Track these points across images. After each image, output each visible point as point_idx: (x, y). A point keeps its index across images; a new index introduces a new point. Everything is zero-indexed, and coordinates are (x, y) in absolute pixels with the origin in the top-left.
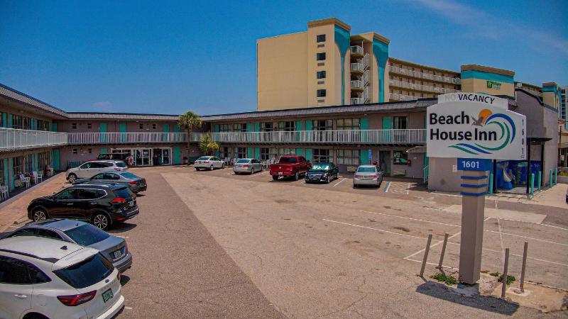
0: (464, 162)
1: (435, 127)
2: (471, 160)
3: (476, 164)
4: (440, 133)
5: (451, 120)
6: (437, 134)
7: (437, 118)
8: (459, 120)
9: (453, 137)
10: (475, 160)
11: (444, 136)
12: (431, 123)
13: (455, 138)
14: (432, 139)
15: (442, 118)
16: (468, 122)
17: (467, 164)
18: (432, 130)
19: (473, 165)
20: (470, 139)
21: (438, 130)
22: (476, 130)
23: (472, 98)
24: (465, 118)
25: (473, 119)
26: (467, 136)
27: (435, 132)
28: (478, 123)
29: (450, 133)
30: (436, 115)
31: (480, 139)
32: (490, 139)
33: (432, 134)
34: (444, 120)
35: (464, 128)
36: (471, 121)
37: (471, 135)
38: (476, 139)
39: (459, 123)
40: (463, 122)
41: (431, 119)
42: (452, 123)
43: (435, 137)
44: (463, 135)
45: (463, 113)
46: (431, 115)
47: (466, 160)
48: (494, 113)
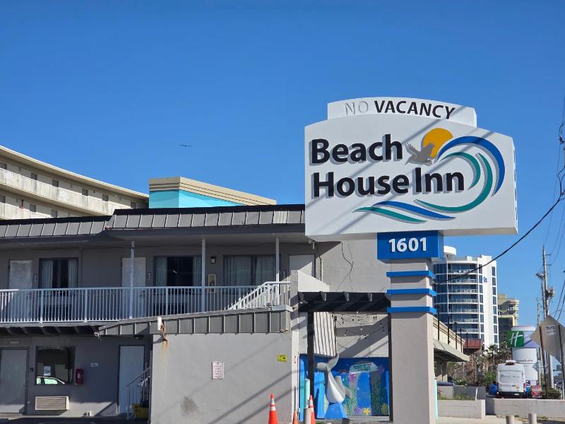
0: (393, 241)
1: (323, 170)
2: (408, 235)
3: (421, 244)
4: (336, 180)
5: (361, 153)
6: (329, 183)
7: (329, 149)
8: (379, 152)
9: (365, 187)
10: (418, 234)
11: (345, 188)
12: (315, 161)
13: (371, 191)
14: (316, 194)
15: (341, 149)
16: (399, 156)
17: (399, 246)
18: (316, 176)
19: (413, 245)
20: (406, 191)
21: (331, 175)
22: (418, 171)
23: (404, 107)
24: (392, 148)
25: (411, 149)
26: (399, 185)
27: (323, 179)
28: (423, 156)
29: (360, 180)
30: (326, 143)
31: (428, 189)
32: (449, 188)
33: (317, 184)
34: (346, 152)
35: (392, 169)
36: (406, 155)
37: (406, 182)
38: (418, 190)
39: (380, 158)
40: (388, 157)
41: (315, 151)
42: (363, 158)
43: (323, 191)
44: (389, 182)
45: (388, 137)
46: (315, 143)
47: (398, 236)
48: (456, 136)
